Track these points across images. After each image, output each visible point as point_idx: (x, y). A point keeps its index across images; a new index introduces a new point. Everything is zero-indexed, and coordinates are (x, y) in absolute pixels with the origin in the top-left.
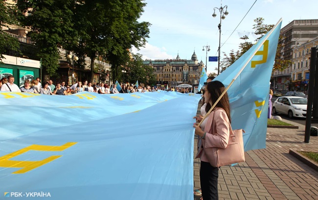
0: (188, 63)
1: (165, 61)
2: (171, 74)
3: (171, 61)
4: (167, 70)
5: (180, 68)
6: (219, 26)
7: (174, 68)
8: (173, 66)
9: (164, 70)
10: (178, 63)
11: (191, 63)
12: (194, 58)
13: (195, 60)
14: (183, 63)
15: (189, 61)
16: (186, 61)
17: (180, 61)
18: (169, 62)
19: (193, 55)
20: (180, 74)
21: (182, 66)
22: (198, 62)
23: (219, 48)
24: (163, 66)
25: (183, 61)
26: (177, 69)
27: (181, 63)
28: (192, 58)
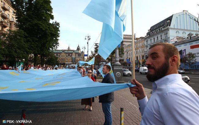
0: (75, 52)
1: (61, 50)
2: (65, 58)
3: (65, 50)
4: (63, 56)
5: (71, 55)
6: (88, 43)
7: (67, 55)
8: (66, 54)
9: (61, 56)
10: (69, 52)
11: (77, 52)
12: (78, 49)
13: (79, 50)
14: (72, 52)
15: (76, 51)
16: (74, 51)
17: (70, 50)
18: (64, 51)
19: (78, 47)
20: (71, 58)
21: (72, 54)
22: (81, 51)
23: (88, 51)
24: (60, 54)
25: (72, 50)
26: (69, 55)
27: (71, 52)
28: (77, 48)
